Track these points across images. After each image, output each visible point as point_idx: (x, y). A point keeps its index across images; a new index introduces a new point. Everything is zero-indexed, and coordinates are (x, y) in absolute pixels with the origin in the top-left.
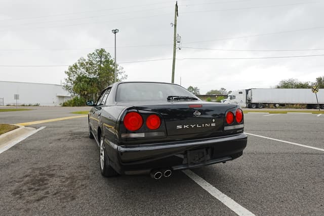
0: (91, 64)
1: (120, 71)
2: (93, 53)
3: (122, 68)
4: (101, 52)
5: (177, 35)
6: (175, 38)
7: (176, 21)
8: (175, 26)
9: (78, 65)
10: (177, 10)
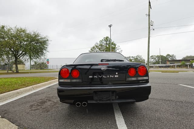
0: (101, 45)
1: (118, 48)
2: (102, 40)
3: (119, 46)
4: (107, 39)
5: (150, 21)
6: (149, 23)
7: (149, 12)
8: (149, 15)
9: (95, 47)
10: (150, 5)
